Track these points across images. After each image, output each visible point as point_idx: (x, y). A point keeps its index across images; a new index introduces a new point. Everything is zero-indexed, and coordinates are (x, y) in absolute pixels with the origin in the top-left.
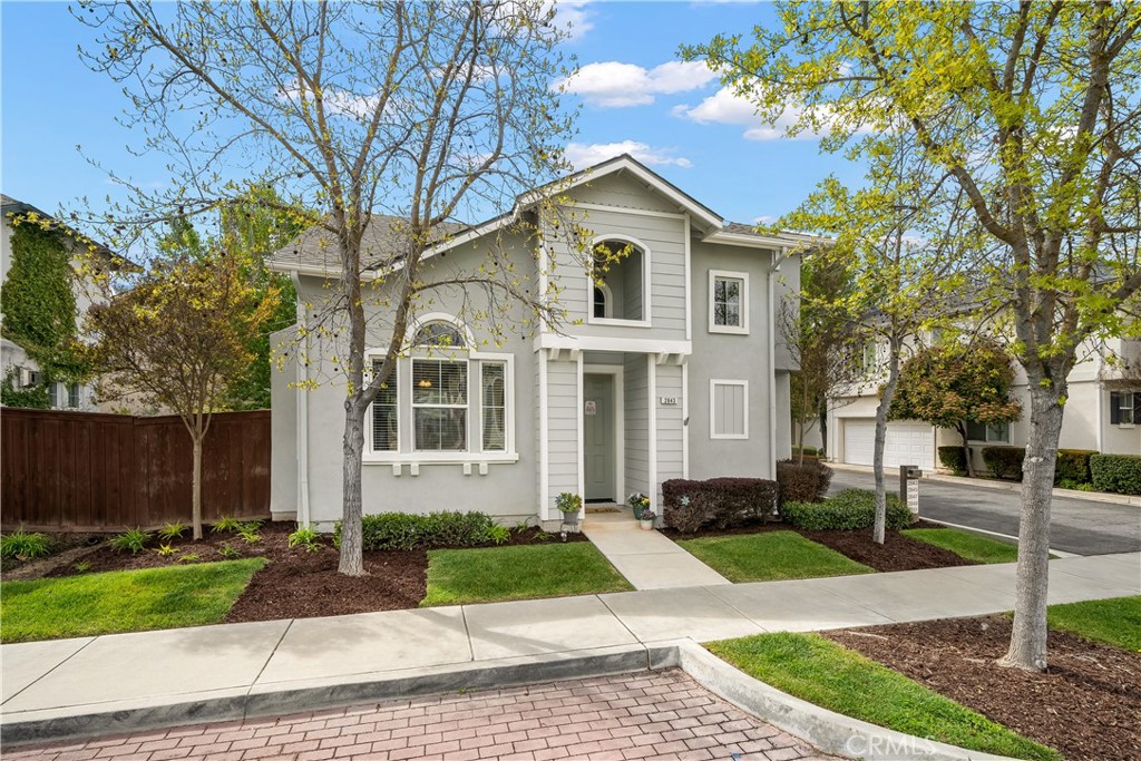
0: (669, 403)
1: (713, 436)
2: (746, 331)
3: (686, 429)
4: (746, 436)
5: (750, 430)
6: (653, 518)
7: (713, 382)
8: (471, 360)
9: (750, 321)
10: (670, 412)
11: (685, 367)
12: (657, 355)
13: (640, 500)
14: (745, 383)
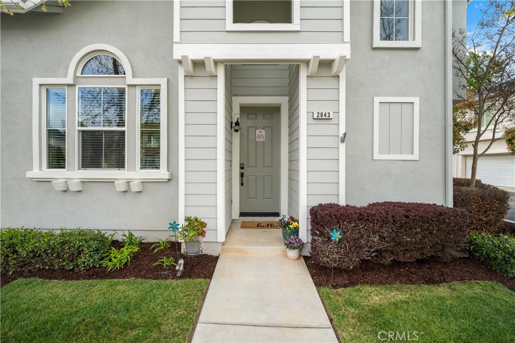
0: (323, 118)
1: (377, 156)
2: (417, 43)
3: (342, 146)
4: (416, 156)
5: (420, 150)
6: (301, 246)
7: (377, 100)
8: (129, 86)
9: (423, 34)
10: (323, 128)
11: (343, 75)
12: (307, 62)
13: (288, 224)
14: (416, 100)
